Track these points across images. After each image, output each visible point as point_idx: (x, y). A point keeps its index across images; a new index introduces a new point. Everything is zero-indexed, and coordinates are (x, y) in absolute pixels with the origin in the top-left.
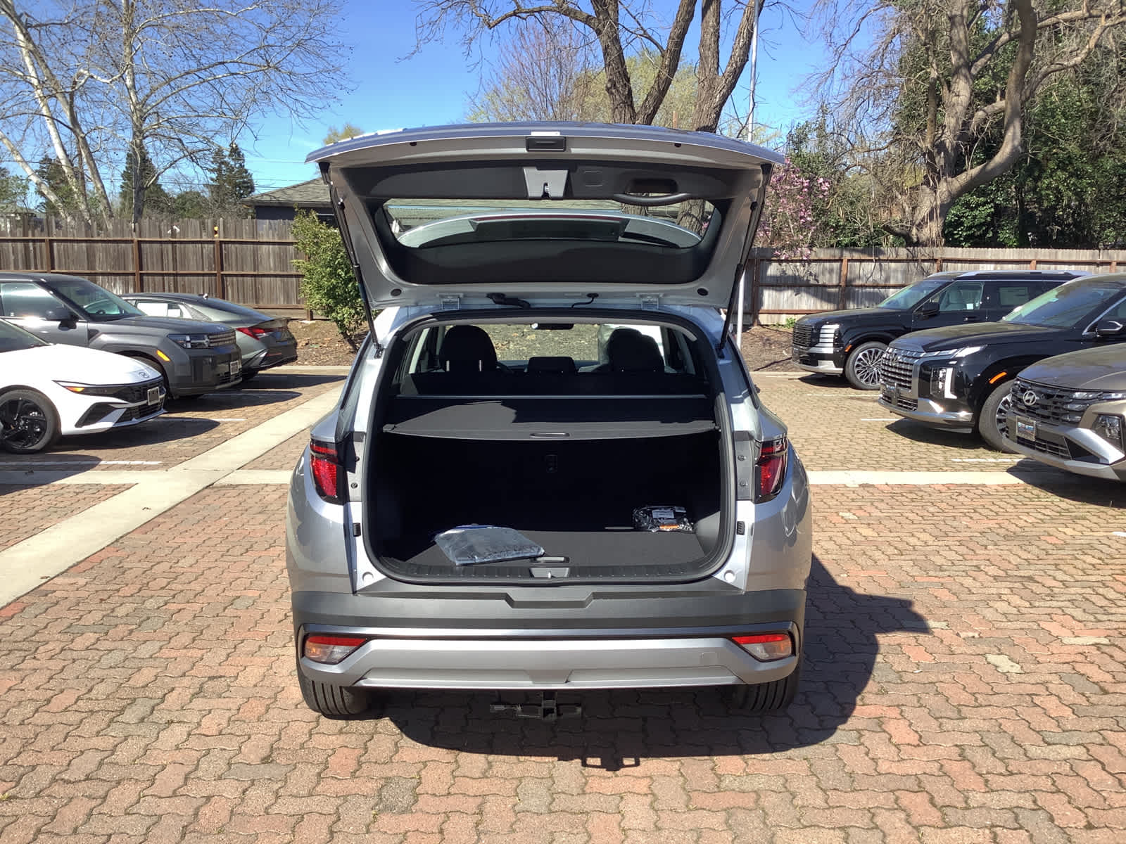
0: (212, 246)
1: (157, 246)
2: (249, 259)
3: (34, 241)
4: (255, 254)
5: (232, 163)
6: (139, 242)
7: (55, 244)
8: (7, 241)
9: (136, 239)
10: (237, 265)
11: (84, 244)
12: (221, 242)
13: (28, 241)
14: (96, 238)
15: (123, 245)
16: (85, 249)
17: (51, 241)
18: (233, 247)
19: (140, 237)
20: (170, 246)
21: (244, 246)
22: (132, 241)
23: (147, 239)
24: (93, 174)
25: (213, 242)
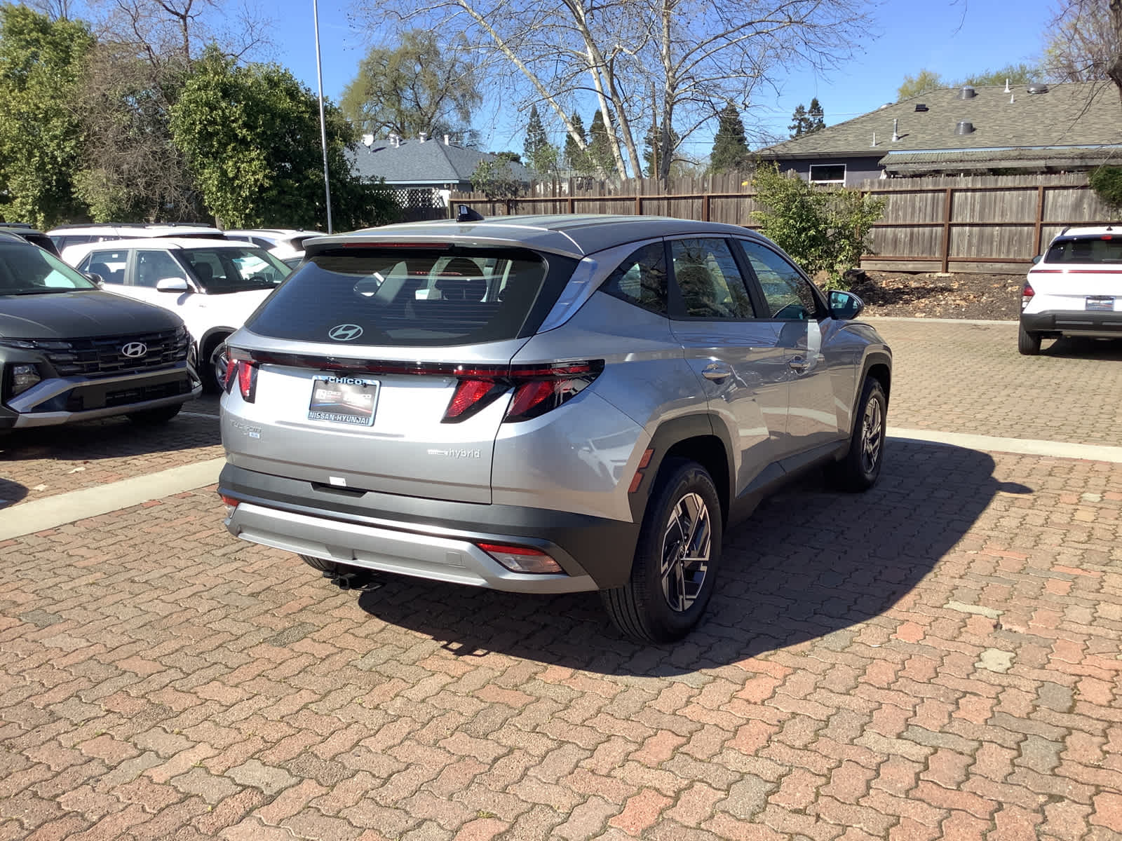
0: (701, 201)
1: (655, 202)
2: (733, 212)
3: (560, 201)
4: (738, 207)
5: (812, 119)
6: (641, 199)
7: (576, 203)
8: (541, 201)
9: (639, 196)
10: (722, 217)
11: (598, 203)
12: (709, 197)
13: (556, 201)
14: (607, 197)
15: (628, 202)
16: (598, 207)
17: (573, 201)
18: (719, 201)
19: (642, 195)
20: (666, 202)
21: (729, 200)
22: (635, 199)
23: (648, 196)
24: (627, 139)
25: (701, 197)
